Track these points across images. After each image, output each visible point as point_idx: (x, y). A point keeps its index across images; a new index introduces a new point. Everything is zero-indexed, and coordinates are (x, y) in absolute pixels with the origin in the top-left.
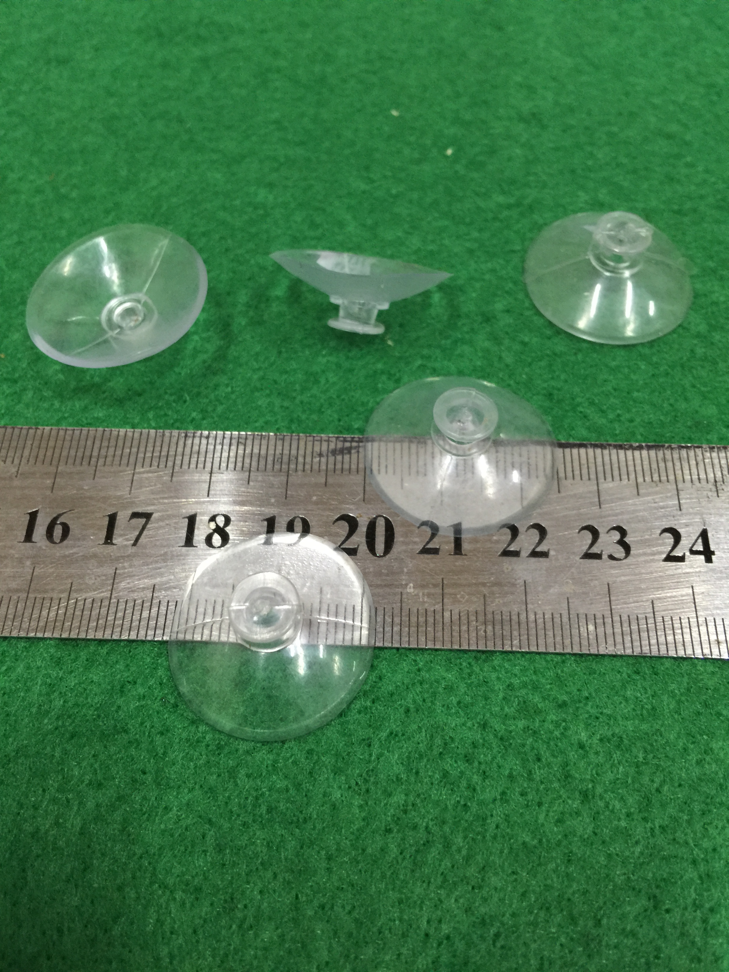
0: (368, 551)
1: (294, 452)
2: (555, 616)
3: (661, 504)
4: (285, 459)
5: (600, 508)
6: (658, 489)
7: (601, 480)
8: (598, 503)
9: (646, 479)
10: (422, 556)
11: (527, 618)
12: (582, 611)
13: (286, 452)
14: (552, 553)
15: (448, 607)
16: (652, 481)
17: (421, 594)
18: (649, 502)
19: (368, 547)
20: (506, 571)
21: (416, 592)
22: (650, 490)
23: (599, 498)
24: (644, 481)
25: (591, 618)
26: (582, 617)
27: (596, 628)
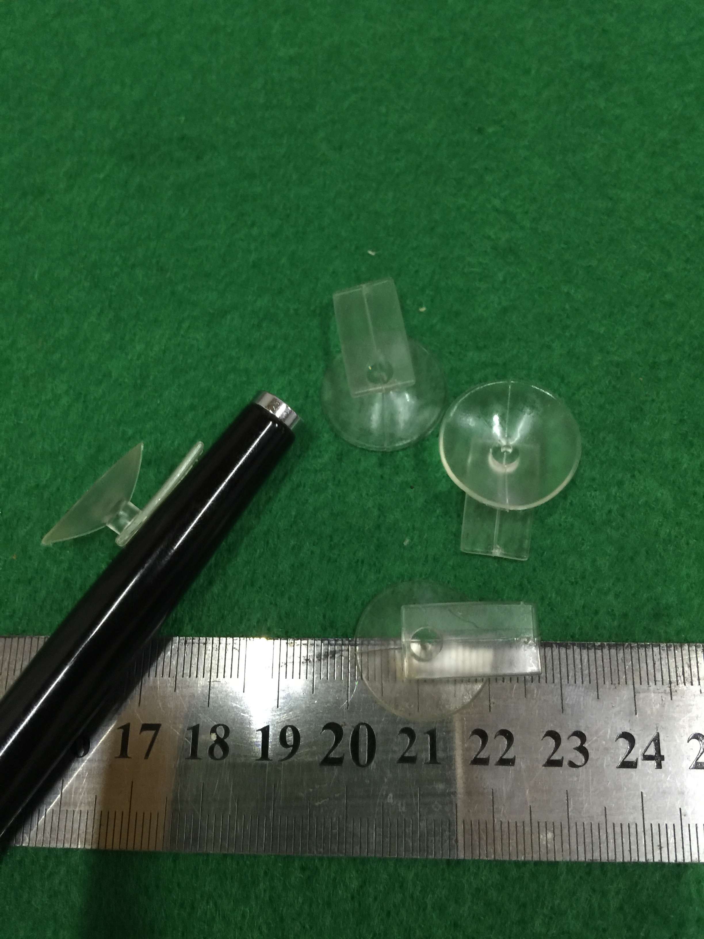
0: (353, 761)
2: (518, 825)
5: (563, 713)
7: (565, 683)
8: (561, 708)
9: (606, 680)
10: (400, 765)
11: (494, 827)
12: (542, 819)
14: (518, 760)
16: (612, 683)
17: (400, 804)
19: (353, 756)
20: (475, 779)
21: (395, 803)
23: (562, 702)
24: (604, 683)
25: (550, 826)
26: (542, 825)
27: (554, 836)
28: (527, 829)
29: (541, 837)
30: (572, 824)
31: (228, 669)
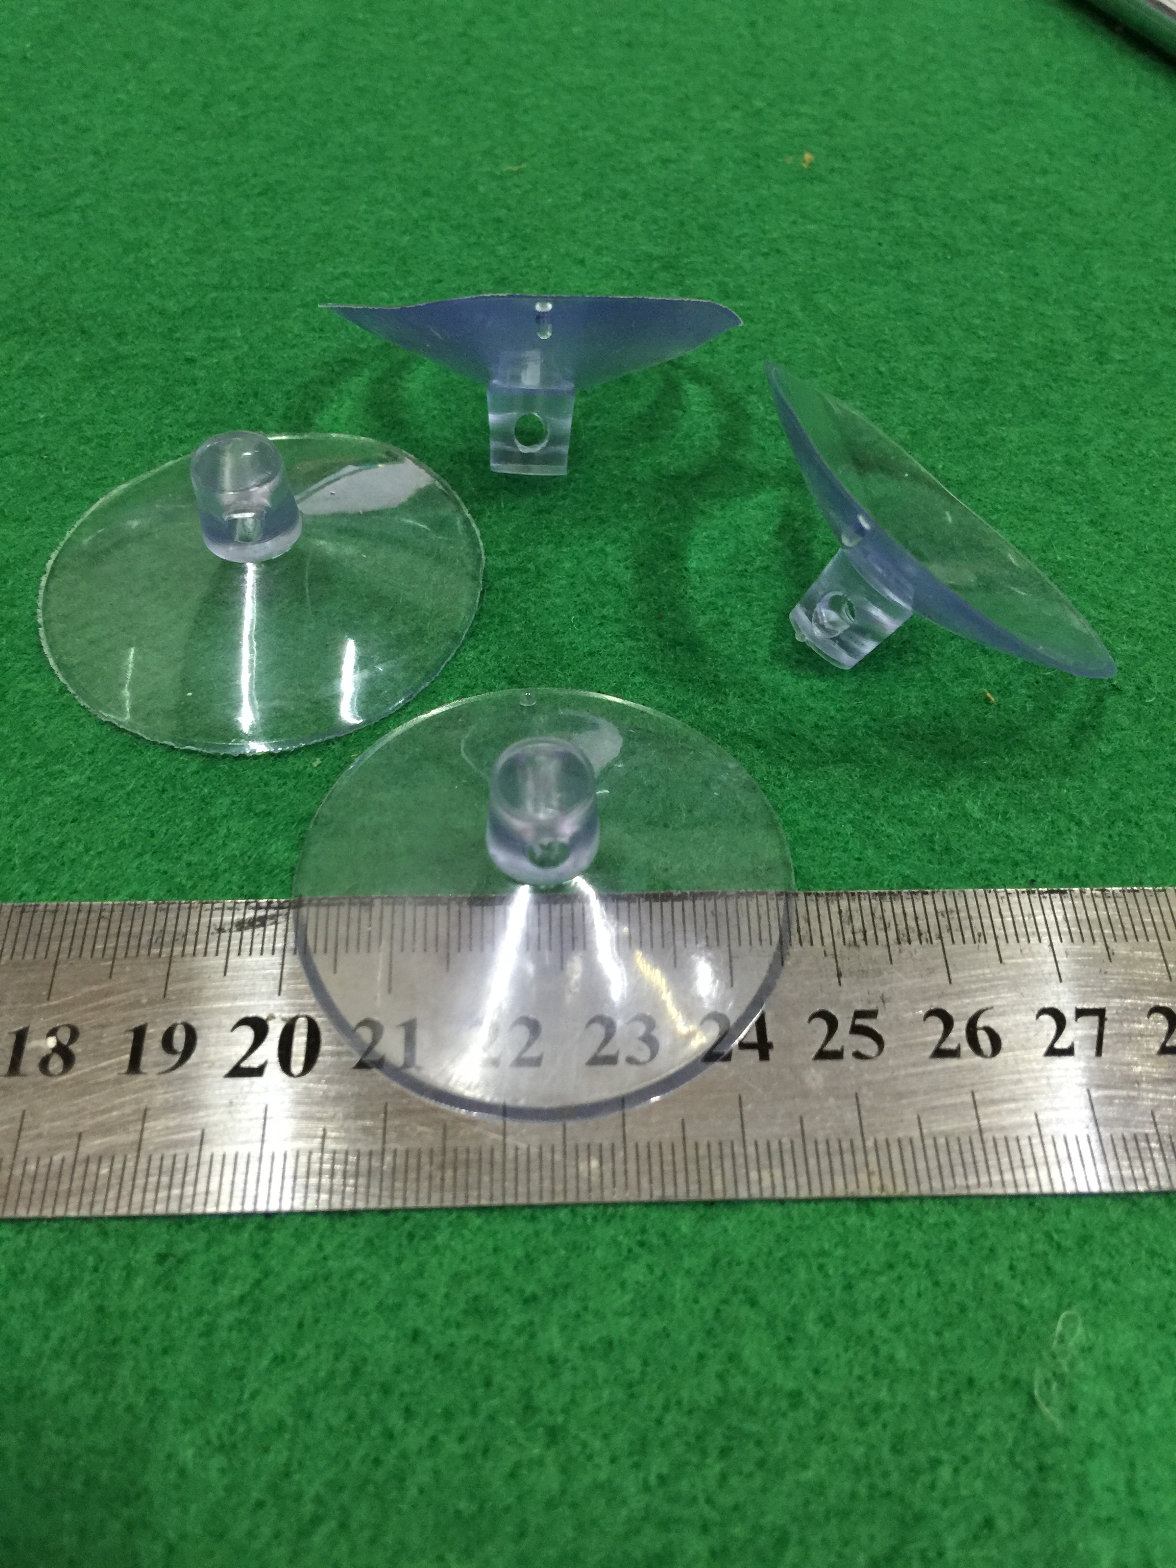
0: (280, 1069)
1: (181, 928)
2: (545, 1151)
4: (168, 939)
10: (357, 1071)
11: (504, 1155)
12: (583, 1141)
13: (170, 928)
14: (546, 1059)
15: (391, 1146)
17: (352, 1128)
19: (281, 1063)
21: (344, 1126)
24: (685, 946)
25: (594, 1149)
26: (582, 1148)
27: (601, 1163)
28: (558, 1154)
29: (581, 1167)
30: (630, 1145)
31: (88, 946)
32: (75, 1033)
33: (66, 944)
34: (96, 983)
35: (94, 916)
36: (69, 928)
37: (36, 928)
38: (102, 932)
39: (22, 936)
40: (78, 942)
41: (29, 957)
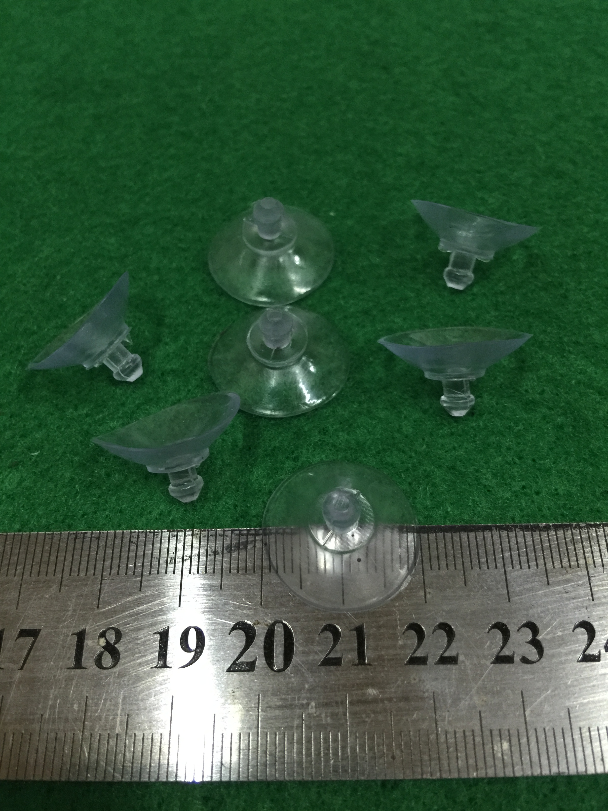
0: (266, 666)
2: (467, 734)
3: (573, 594)
4: (179, 559)
5: (509, 601)
6: (568, 576)
7: (509, 569)
8: (506, 596)
9: (555, 564)
10: (323, 668)
11: (437, 739)
12: (495, 727)
13: (180, 550)
14: (461, 658)
16: (562, 567)
17: (323, 715)
18: (560, 592)
19: (266, 661)
20: (413, 682)
21: (318, 713)
22: (561, 578)
23: (508, 590)
24: (554, 567)
25: (505, 734)
26: (496, 733)
27: (511, 746)
28: (478, 739)
29: (495, 748)
30: (531, 731)
31: (123, 566)
32: (119, 635)
33: (108, 563)
34: (131, 595)
35: (126, 541)
36: (109, 551)
37: (86, 552)
38: (132, 554)
39: (76, 557)
40: (116, 562)
41: (82, 574)
